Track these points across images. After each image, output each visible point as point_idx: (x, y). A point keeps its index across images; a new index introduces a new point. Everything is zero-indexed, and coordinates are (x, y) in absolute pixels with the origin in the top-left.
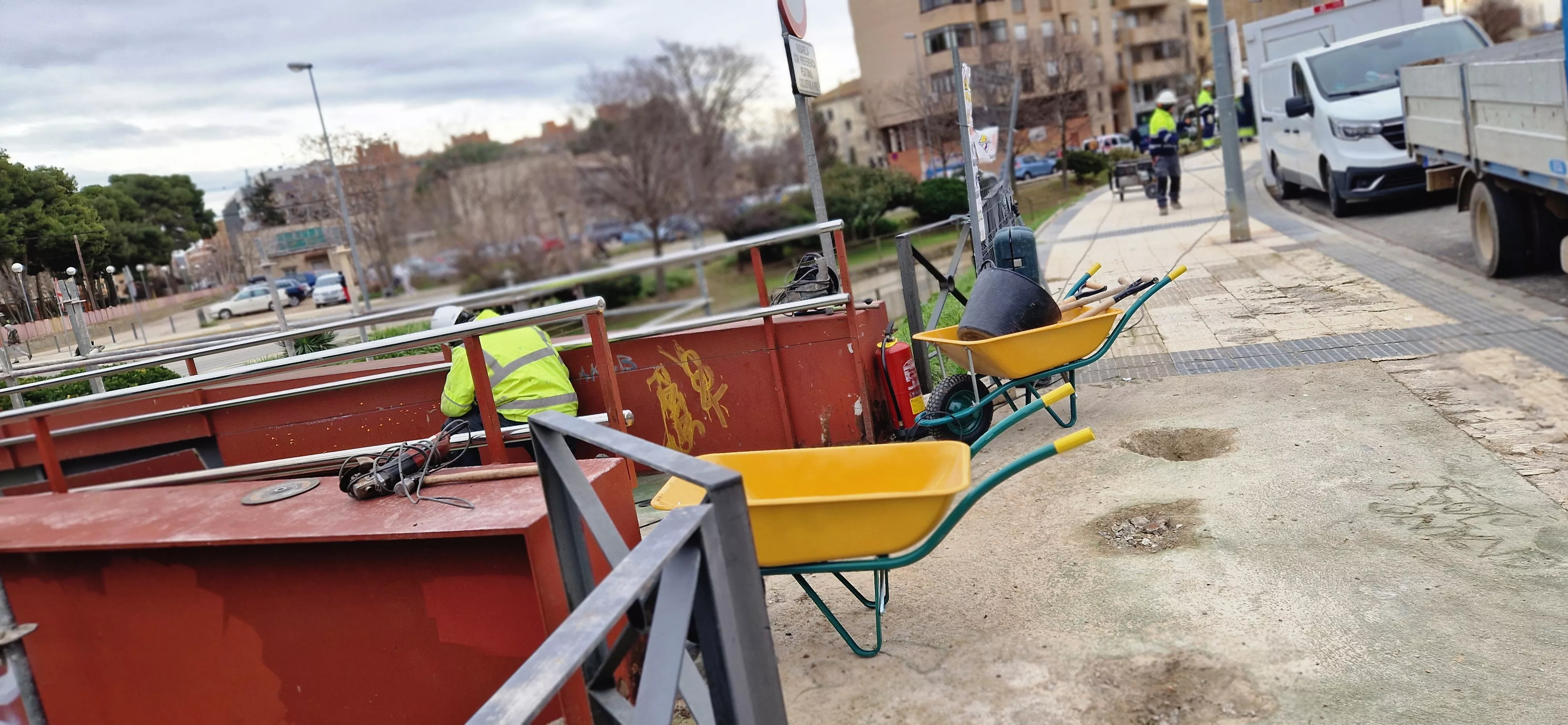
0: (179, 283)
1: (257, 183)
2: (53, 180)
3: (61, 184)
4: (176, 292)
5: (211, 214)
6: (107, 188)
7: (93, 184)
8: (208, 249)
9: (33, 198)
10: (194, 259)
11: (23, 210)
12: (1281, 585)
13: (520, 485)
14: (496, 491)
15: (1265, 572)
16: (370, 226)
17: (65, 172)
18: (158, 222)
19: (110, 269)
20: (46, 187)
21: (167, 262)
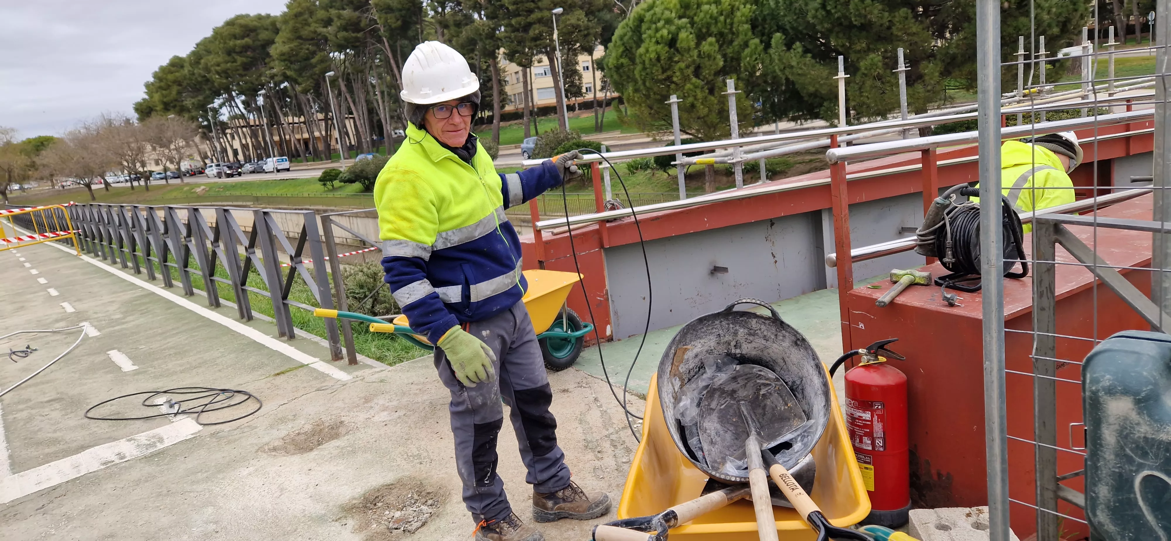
12: (269, 506)
15: (282, 510)
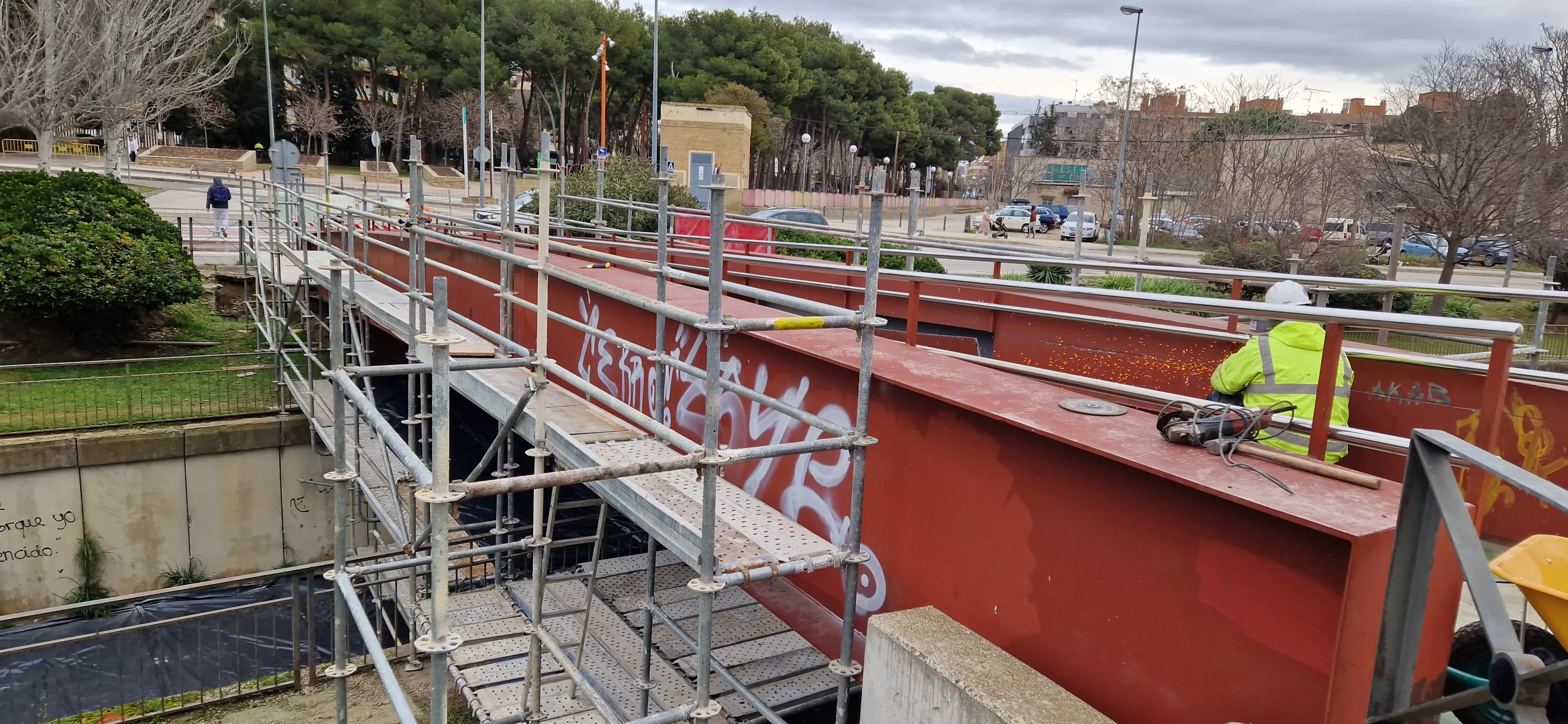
0: (956, 189)
1: (1045, 114)
2: (897, 82)
3: (901, 86)
4: (951, 196)
5: (999, 134)
6: (932, 97)
7: (922, 91)
8: (986, 164)
9: (880, 94)
10: (972, 171)
11: (871, 103)
13: (1345, 489)
14: (1316, 485)
16: (1135, 176)
17: (907, 77)
18: (957, 133)
19: (913, 165)
20: (892, 87)
21: (951, 169)
